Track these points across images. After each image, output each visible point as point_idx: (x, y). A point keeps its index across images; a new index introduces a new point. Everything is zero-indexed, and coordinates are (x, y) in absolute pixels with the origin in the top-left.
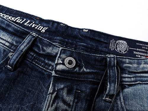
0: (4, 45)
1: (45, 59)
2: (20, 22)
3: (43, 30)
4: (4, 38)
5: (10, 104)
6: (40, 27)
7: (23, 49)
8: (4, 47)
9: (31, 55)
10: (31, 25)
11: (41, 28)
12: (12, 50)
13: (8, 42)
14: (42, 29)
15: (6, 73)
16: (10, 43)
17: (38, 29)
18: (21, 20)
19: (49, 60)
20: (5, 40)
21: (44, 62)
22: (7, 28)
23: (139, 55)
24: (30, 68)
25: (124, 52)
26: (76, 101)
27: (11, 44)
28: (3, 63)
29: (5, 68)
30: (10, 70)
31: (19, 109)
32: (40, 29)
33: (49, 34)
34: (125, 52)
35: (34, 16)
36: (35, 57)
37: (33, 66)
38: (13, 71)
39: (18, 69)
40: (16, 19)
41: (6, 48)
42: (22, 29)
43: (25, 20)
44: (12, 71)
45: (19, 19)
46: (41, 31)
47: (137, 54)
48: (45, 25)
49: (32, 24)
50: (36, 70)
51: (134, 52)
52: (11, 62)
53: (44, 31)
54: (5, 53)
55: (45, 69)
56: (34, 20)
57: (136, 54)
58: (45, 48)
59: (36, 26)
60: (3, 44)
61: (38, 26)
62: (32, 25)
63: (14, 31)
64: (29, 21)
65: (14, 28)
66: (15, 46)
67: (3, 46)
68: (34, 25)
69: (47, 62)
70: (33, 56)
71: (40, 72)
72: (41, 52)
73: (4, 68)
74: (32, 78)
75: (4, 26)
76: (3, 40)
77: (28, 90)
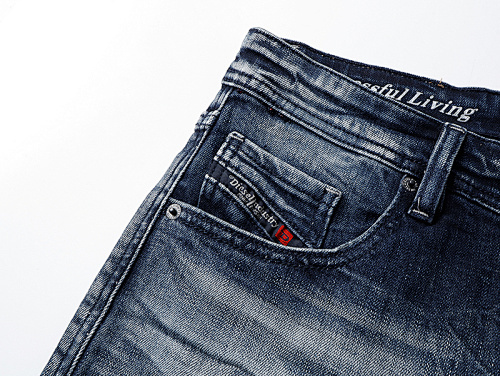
0: (383, 157)
2: (397, 96)
3: (462, 116)
4: (380, 141)
5: (445, 307)
6: (454, 108)
7: (446, 165)
8: (382, 163)
9: (463, 180)
10: (426, 103)
11: (456, 110)
12: (406, 171)
13: (392, 151)
14: (462, 112)
16: (396, 153)
17: (449, 113)
18: (397, 92)
20: (382, 146)
22: (377, 113)
24: (470, 214)
27: (399, 154)
29: (408, 216)
30: (424, 222)
31: (475, 319)
32: (456, 114)
33: (483, 126)
35: (428, 80)
36: (474, 186)
37: (475, 211)
38: (434, 223)
39: (445, 217)
40: (384, 89)
41: (389, 167)
43: (407, 90)
44: (430, 225)
45: (391, 90)
46: (459, 120)
48: (467, 101)
49: (428, 101)
50: (488, 220)
52: (426, 201)
53: (467, 118)
54: (390, 179)
56: (432, 90)
59: (442, 107)
60: (378, 155)
61: (447, 106)
62: (431, 103)
63: (397, 122)
64: (419, 94)
65: (397, 113)
66: (412, 161)
67: (380, 162)
68: (435, 103)
70: (468, 183)
72: (488, 173)
73: (404, 216)
74: (482, 240)
75: (370, 109)
76: (378, 144)
77: (484, 272)
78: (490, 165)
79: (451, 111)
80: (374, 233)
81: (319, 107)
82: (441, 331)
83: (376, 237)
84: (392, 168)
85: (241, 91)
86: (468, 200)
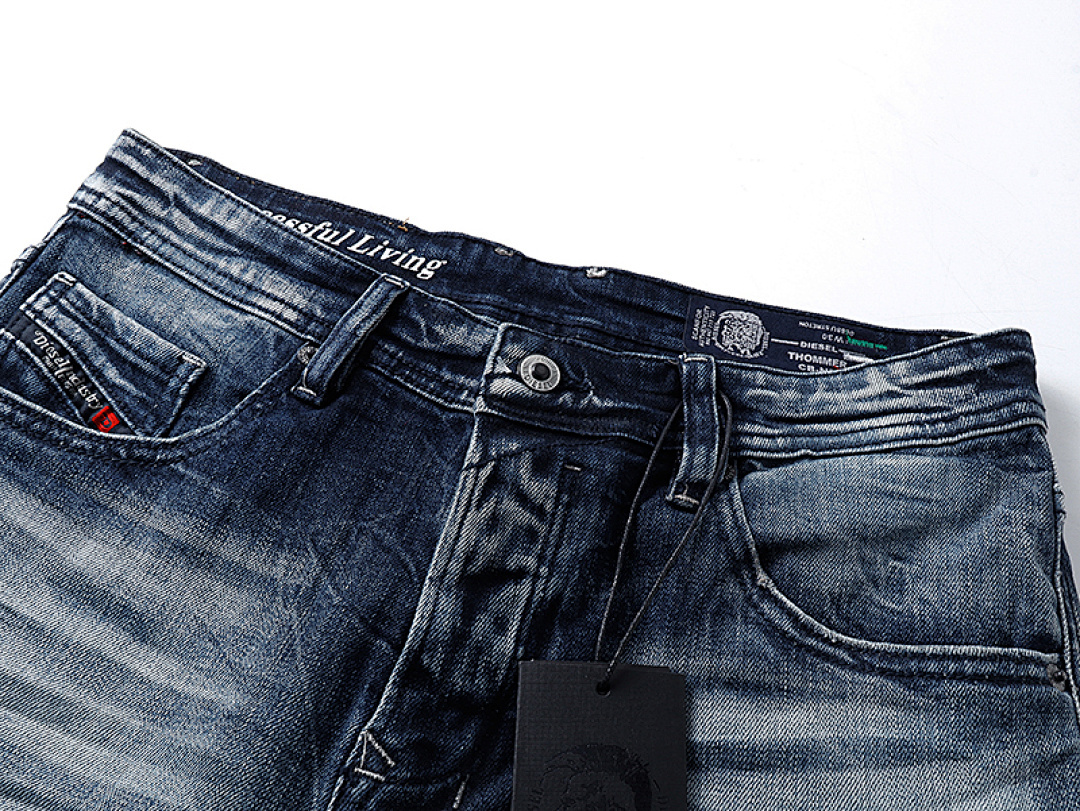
0: (279, 317)
1: (440, 369)
2: (334, 240)
3: (424, 271)
4: (280, 295)
5: (313, 518)
6: (414, 258)
7: (358, 327)
8: (277, 326)
9: (386, 351)
10: (376, 250)
11: (417, 261)
12: (309, 337)
13: (295, 308)
14: (424, 266)
15: (294, 412)
16: (300, 311)
17: (406, 266)
18: (336, 233)
19: (455, 371)
20: (282, 301)
21: (437, 378)
22: (286, 257)
23: (811, 363)
24: (384, 398)
25: (752, 352)
26: (565, 498)
27: (305, 314)
28: (280, 379)
29: (290, 395)
30: (308, 403)
31: (349, 533)
32: (415, 268)
33: (449, 286)
34: (756, 355)
35: (388, 219)
36: (400, 360)
37: (394, 393)
38: (323, 405)
39: (341, 398)
40: (317, 228)
41: (287, 331)
42: (346, 261)
43: (352, 232)
44: (317, 407)
45: (328, 231)
46: (419, 276)
47: (804, 362)
48: (434, 250)
49: (380, 247)
50: (409, 407)
51: (791, 354)
52: (315, 373)
53: (431, 274)
54: (283, 348)
55: (440, 401)
56: (389, 234)
57: (799, 362)
58: (438, 328)
59: (398, 256)
60: (273, 313)
61: (404, 255)
62: (383, 251)
63: (313, 270)
64: (367, 237)
65: (314, 257)
66: (322, 324)
67: (274, 324)
68: (388, 250)
69: (448, 376)
70: (393, 356)
71: (422, 413)
72: (426, 343)
73: (284, 395)
74: (392, 432)
75: (276, 251)
76: (275, 299)
77: (380, 474)
78: (431, 334)
79: (411, 261)
80: (234, 417)
81: (201, 244)
82: (298, 549)
83: (235, 422)
84: (291, 333)
85: (83, 215)
86: (388, 379)
